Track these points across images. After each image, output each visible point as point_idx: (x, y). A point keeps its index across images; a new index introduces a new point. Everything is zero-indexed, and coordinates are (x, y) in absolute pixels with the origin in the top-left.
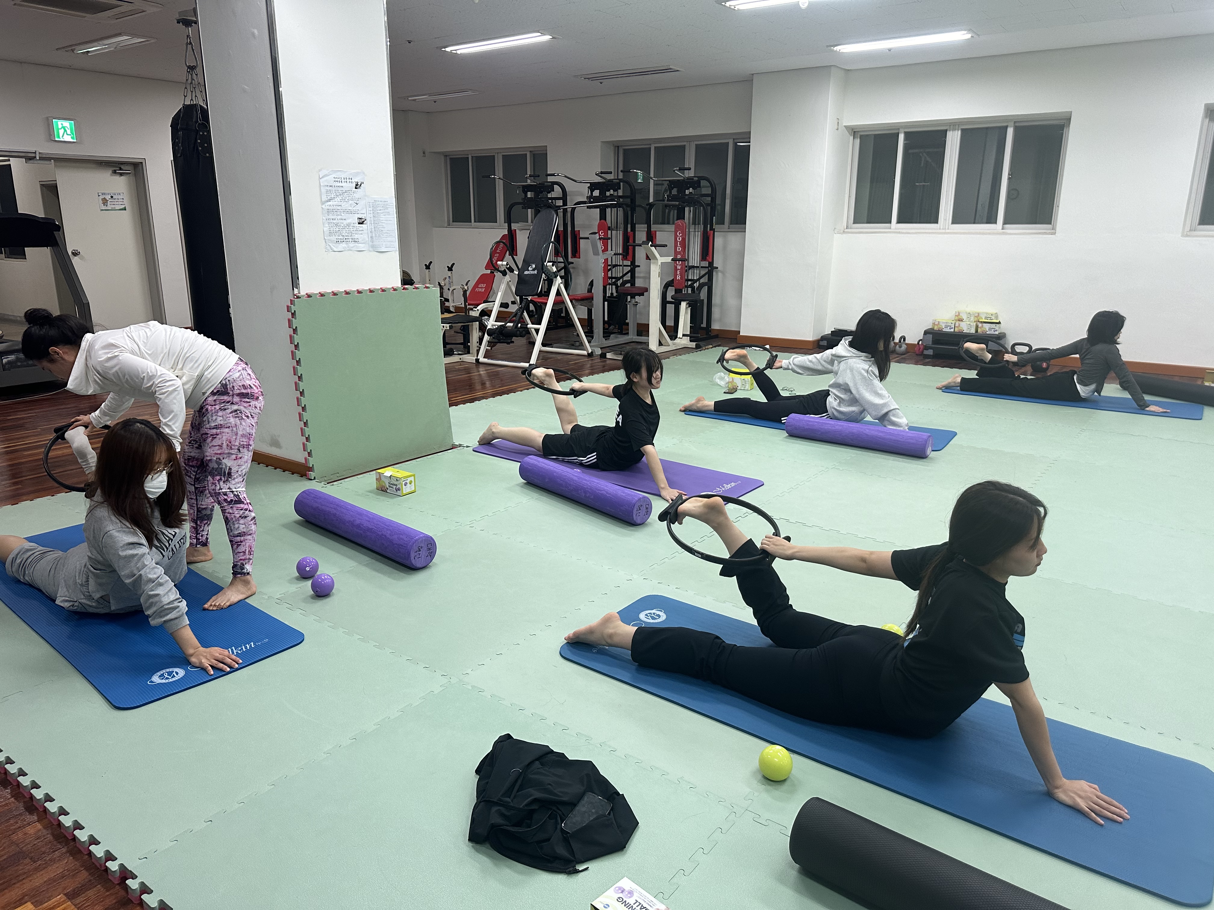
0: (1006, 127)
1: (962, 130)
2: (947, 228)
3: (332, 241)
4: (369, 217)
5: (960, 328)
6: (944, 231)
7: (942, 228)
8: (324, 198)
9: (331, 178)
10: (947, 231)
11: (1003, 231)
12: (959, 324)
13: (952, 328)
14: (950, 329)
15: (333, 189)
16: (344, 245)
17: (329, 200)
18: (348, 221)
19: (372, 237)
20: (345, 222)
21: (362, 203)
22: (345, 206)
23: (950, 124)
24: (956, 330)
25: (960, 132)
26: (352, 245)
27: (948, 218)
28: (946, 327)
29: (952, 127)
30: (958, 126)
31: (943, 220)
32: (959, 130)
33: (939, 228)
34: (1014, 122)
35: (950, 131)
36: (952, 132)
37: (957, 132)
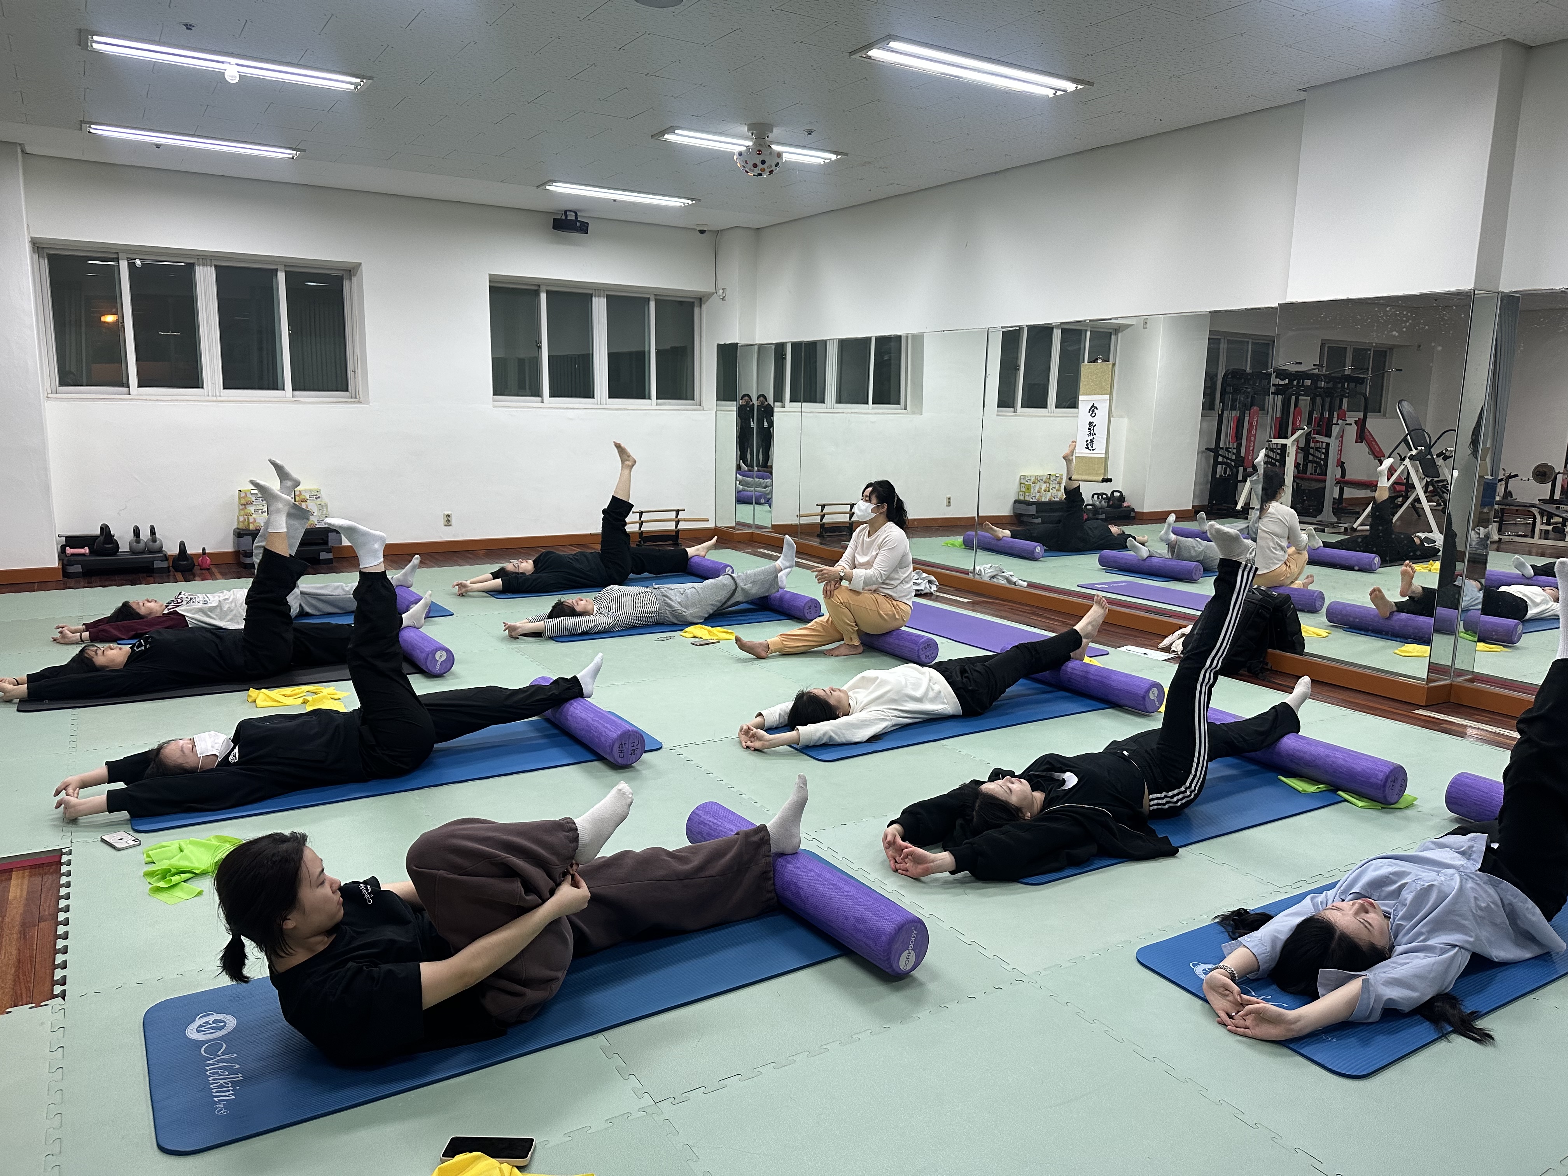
0: (276, 270)
1: (216, 266)
2: (218, 394)
6: (214, 398)
7: (210, 394)
10: (219, 398)
11: (294, 399)
23: (198, 257)
25: (213, 268)
27: (217, 383)
29: (201, 260)
30: (208, 261)
31: (209, 383)
32: (211, 266)
33: (206, 394)
34: (285, 266)
35: (199, 265)
36: (201, 267)
37: (209, 268)
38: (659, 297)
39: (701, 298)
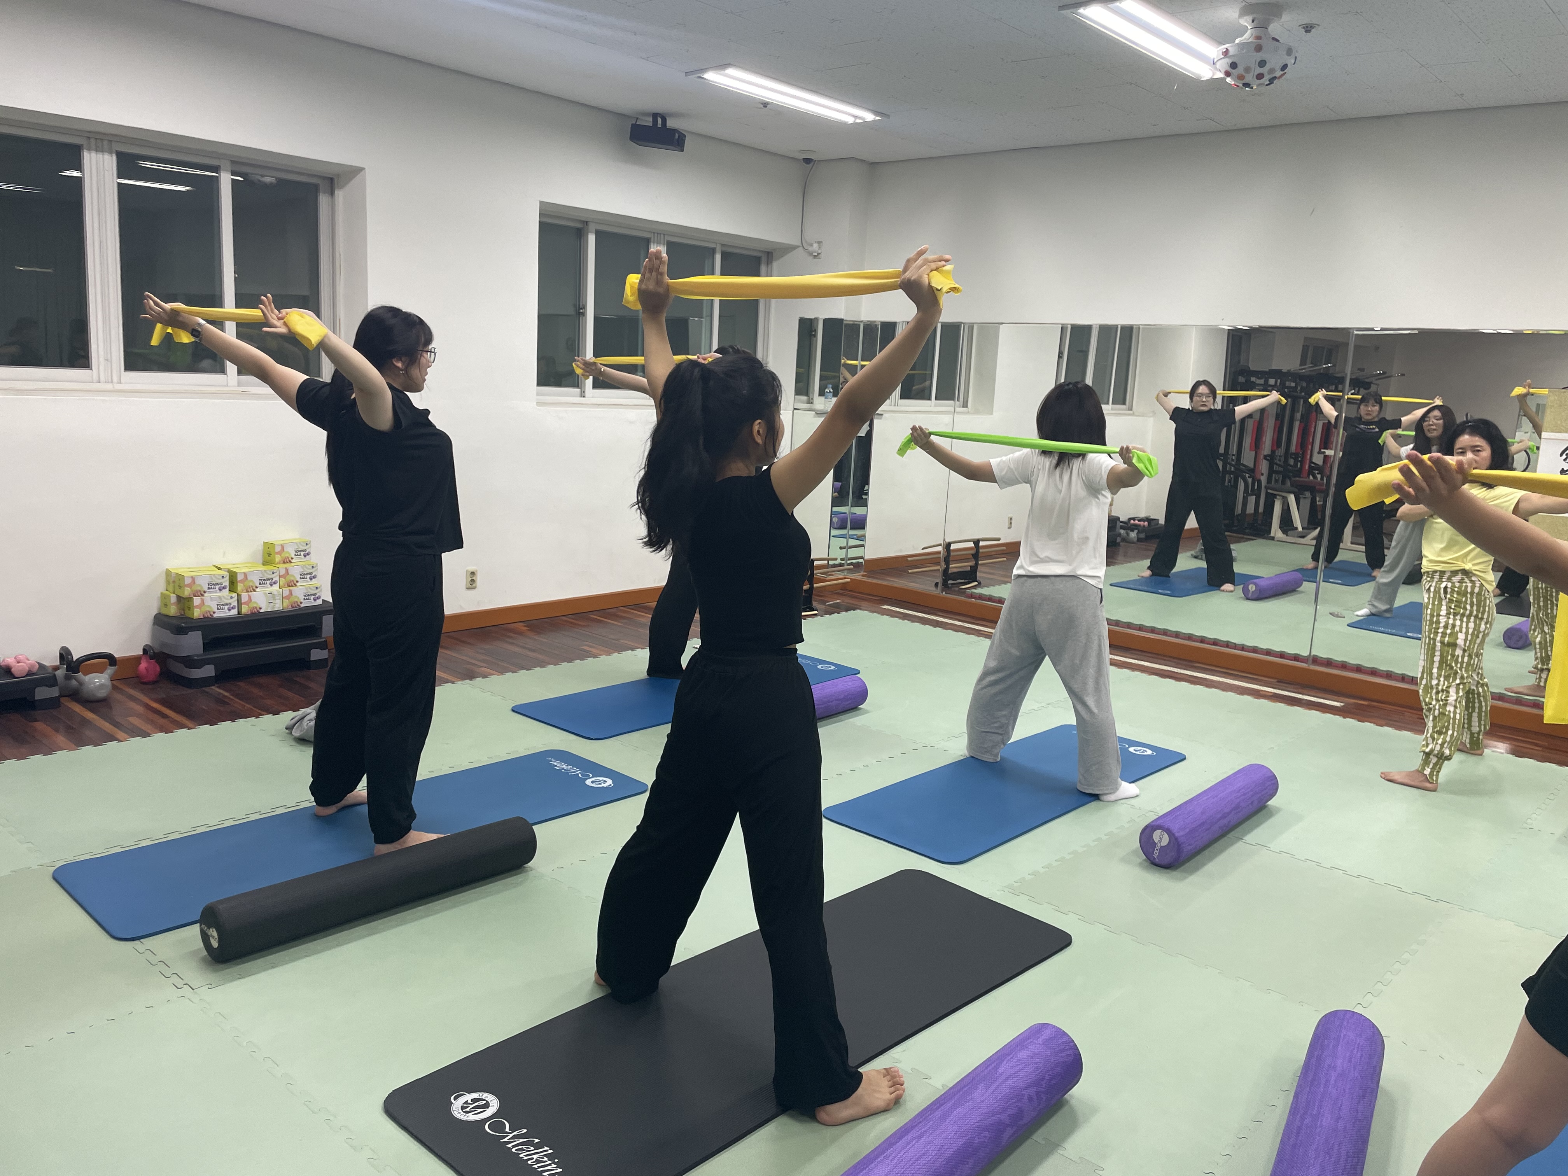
0: (216, 167)
1: (119, 153)
2: (115, 379)
5: (252, 605)
6: (109, 386)
7: (101, 379)
10: (118, 387)
11: (239, 389)
12: (250, 597)
13: (233, 608)
14: (229, 610)
24: (245, 610)
27: (114, 358)
28: (220, 607)
29: (93, 139)
30: (106, 143)
31: (102, 359)
32: (111, 153)
33: (95, 378)
34: (233, 162)
35: (89, 149)
36: (93, 154)
37: (107, 156)
38: (725, 249)
39: (768, 252)
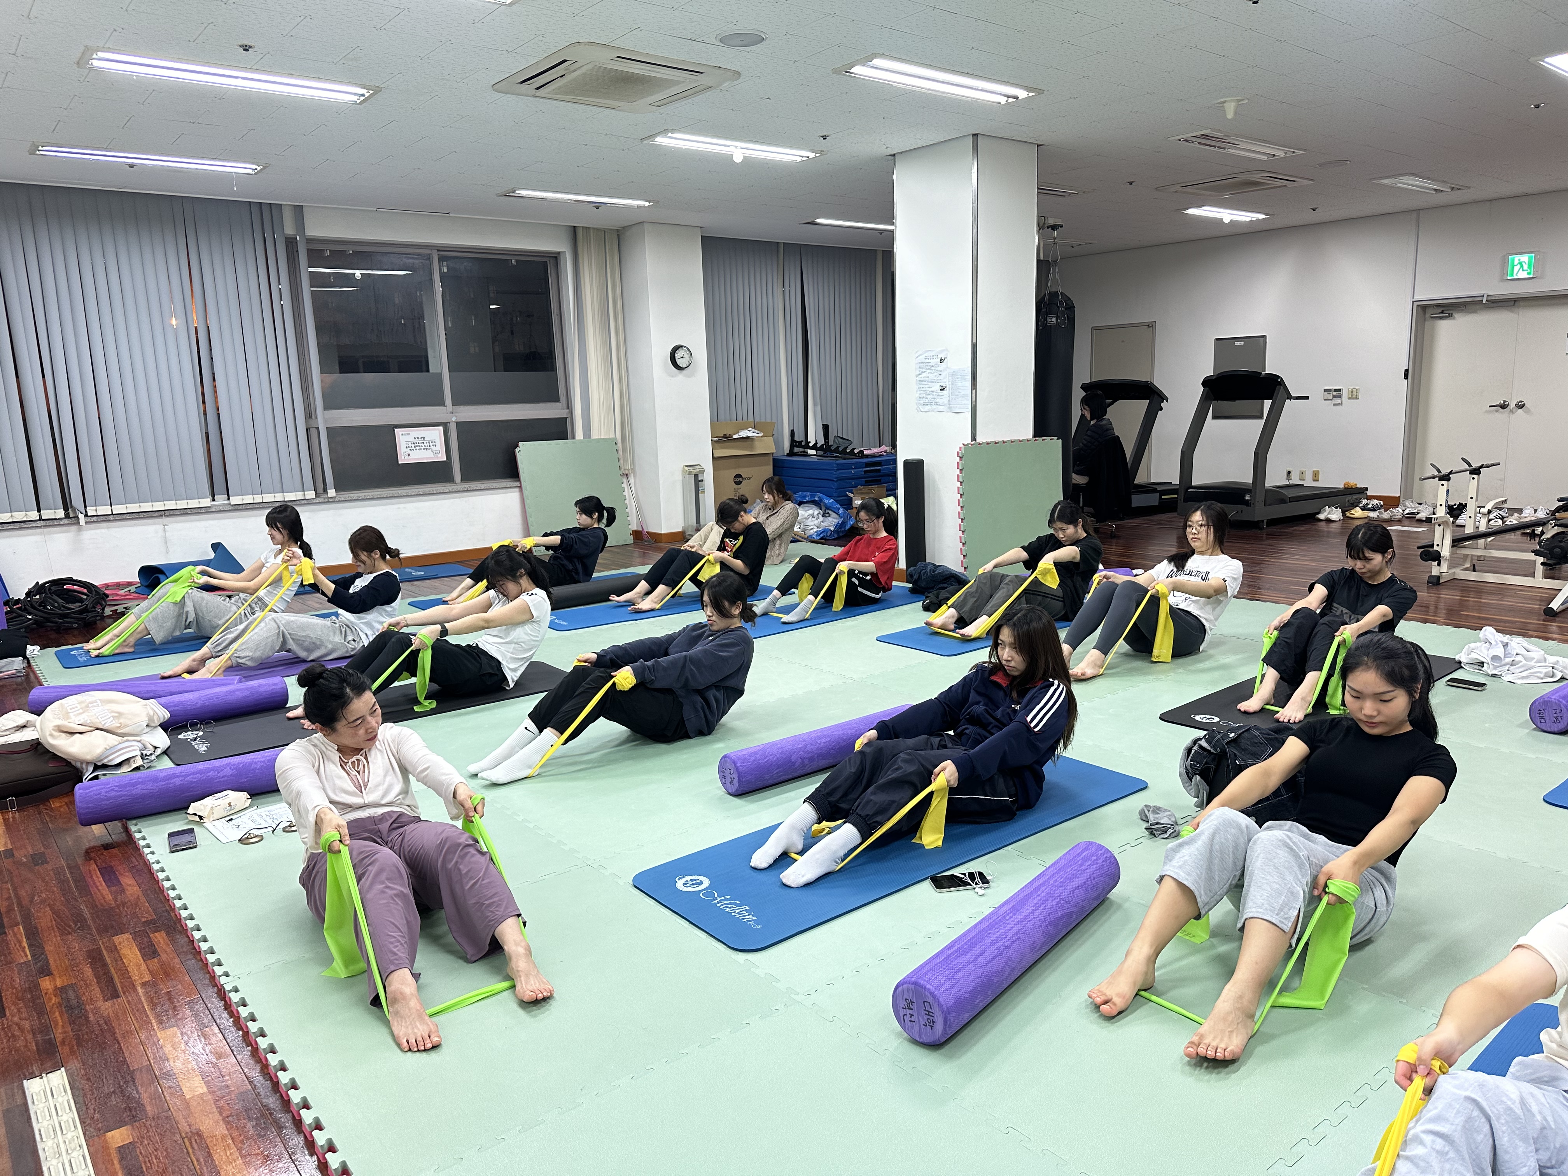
3: (921, 404)
4: (948, 384)
8: (918, 373)
9: (923, 357)
15: (924, 365)
16: (929, 407)
17: (921, 374)
18: (932, 389)
19: (949, 401)
20: (931, 389)
21: (943, 374)
22: (932, 377)
26: (934, 407)
